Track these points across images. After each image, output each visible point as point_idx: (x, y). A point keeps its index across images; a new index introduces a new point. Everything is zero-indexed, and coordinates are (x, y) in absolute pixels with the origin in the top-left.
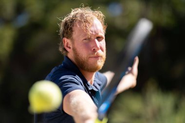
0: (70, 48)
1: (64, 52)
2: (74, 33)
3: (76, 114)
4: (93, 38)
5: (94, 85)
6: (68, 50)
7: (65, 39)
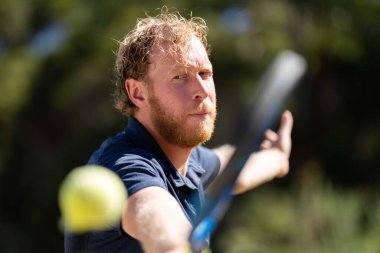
0: (141, 99)
3: (147, 237)
4: (192, 74)
5: (187, 176)
6: (138, 103)
7: (131, 82)
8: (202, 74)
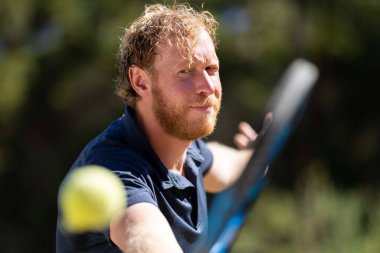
0: (144, 88)
2: (158, 57)
4: (199, 68)
7: (135, 69)
8: (209, 69)
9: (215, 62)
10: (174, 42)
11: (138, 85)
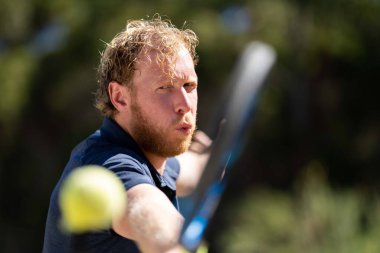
0: (123, 104)
1: (109, 112)
2: (137, 72)
4: (177, 85)
7: (114, 85)
8: (187, 86)
9: (194, 78)
10: (153, 58)
11: (118, 101)
